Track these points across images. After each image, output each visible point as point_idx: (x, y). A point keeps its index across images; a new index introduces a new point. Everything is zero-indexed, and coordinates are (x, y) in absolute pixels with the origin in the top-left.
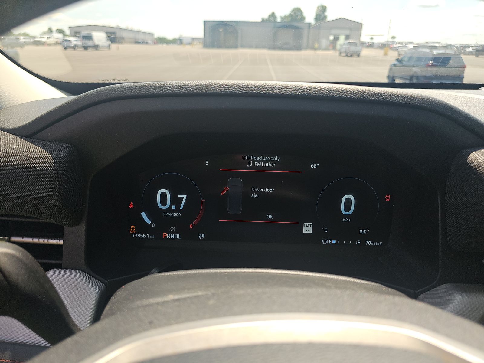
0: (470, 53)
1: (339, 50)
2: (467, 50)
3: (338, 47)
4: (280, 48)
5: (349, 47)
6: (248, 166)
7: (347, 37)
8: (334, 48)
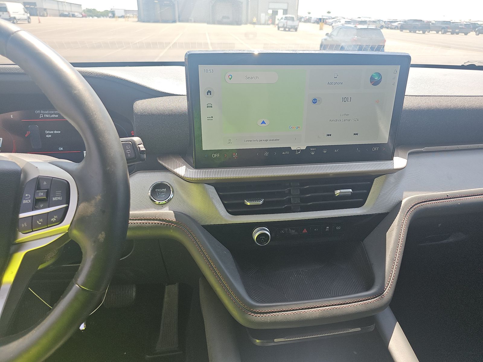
0: (396, 28)
1: (278, 25)
2: (393, 24)
3: (277, 22)
4: (220, 23)
5: (287, 22)
6: (40, 117)
7: (285, 12)
8: (273, 23)
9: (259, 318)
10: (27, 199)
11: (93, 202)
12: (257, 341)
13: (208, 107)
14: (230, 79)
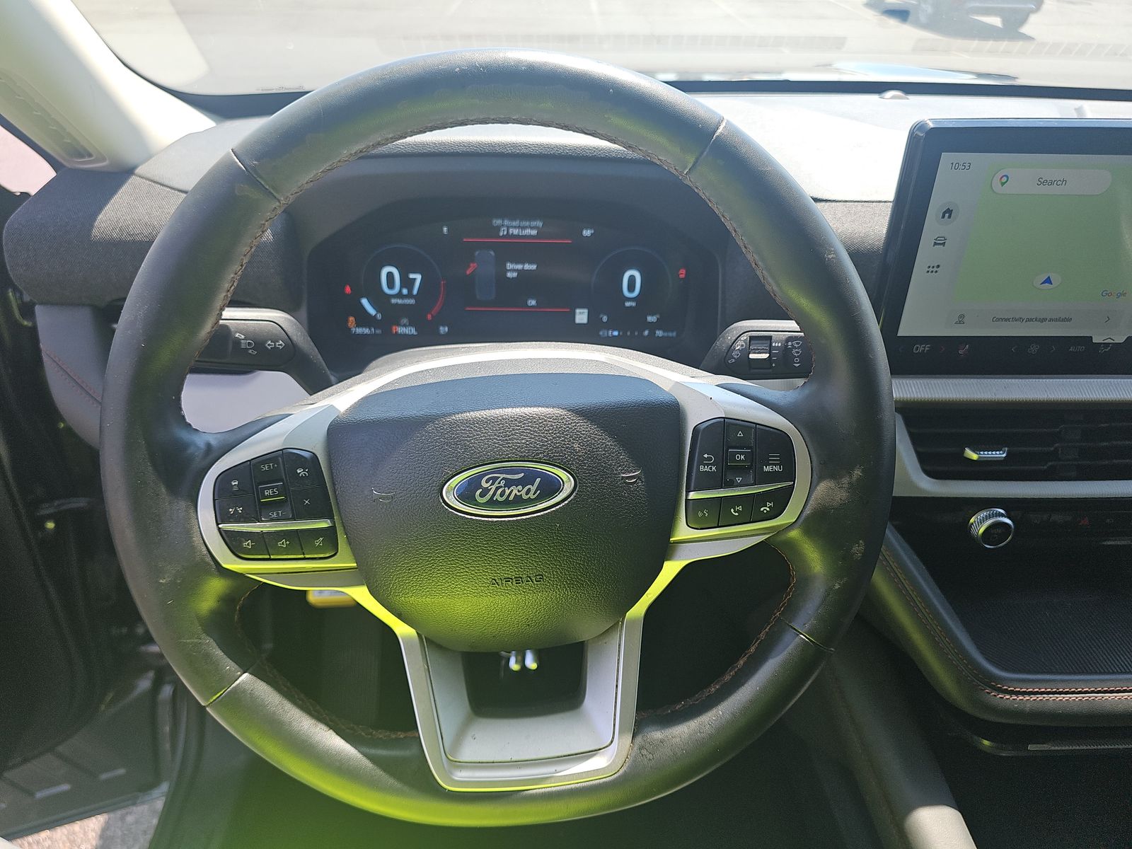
6: (501, 234)
9: (1008, 701)
10: (708, 465)
11: (845, 480)
12: (986, 742)
13: (935, 244)
14: (1003, 184)
